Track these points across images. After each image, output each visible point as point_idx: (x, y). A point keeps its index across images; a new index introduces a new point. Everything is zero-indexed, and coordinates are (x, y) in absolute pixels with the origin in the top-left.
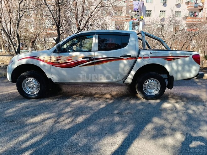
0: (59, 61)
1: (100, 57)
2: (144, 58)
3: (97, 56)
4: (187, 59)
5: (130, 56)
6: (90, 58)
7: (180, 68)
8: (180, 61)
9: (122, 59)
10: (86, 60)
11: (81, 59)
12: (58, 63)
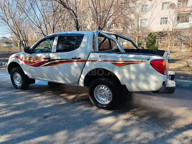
0: (30, 61)
1: (56, 58)
2: (92, 61)
3: (54, 57)
4: (142, 65)
5: (80, 58)
6: (49, 59)
7: (133, 77)
8: (132, 67)
9: (73, 61)
10: (46, 60)
11: (43, 60)
12: (30, 62)
